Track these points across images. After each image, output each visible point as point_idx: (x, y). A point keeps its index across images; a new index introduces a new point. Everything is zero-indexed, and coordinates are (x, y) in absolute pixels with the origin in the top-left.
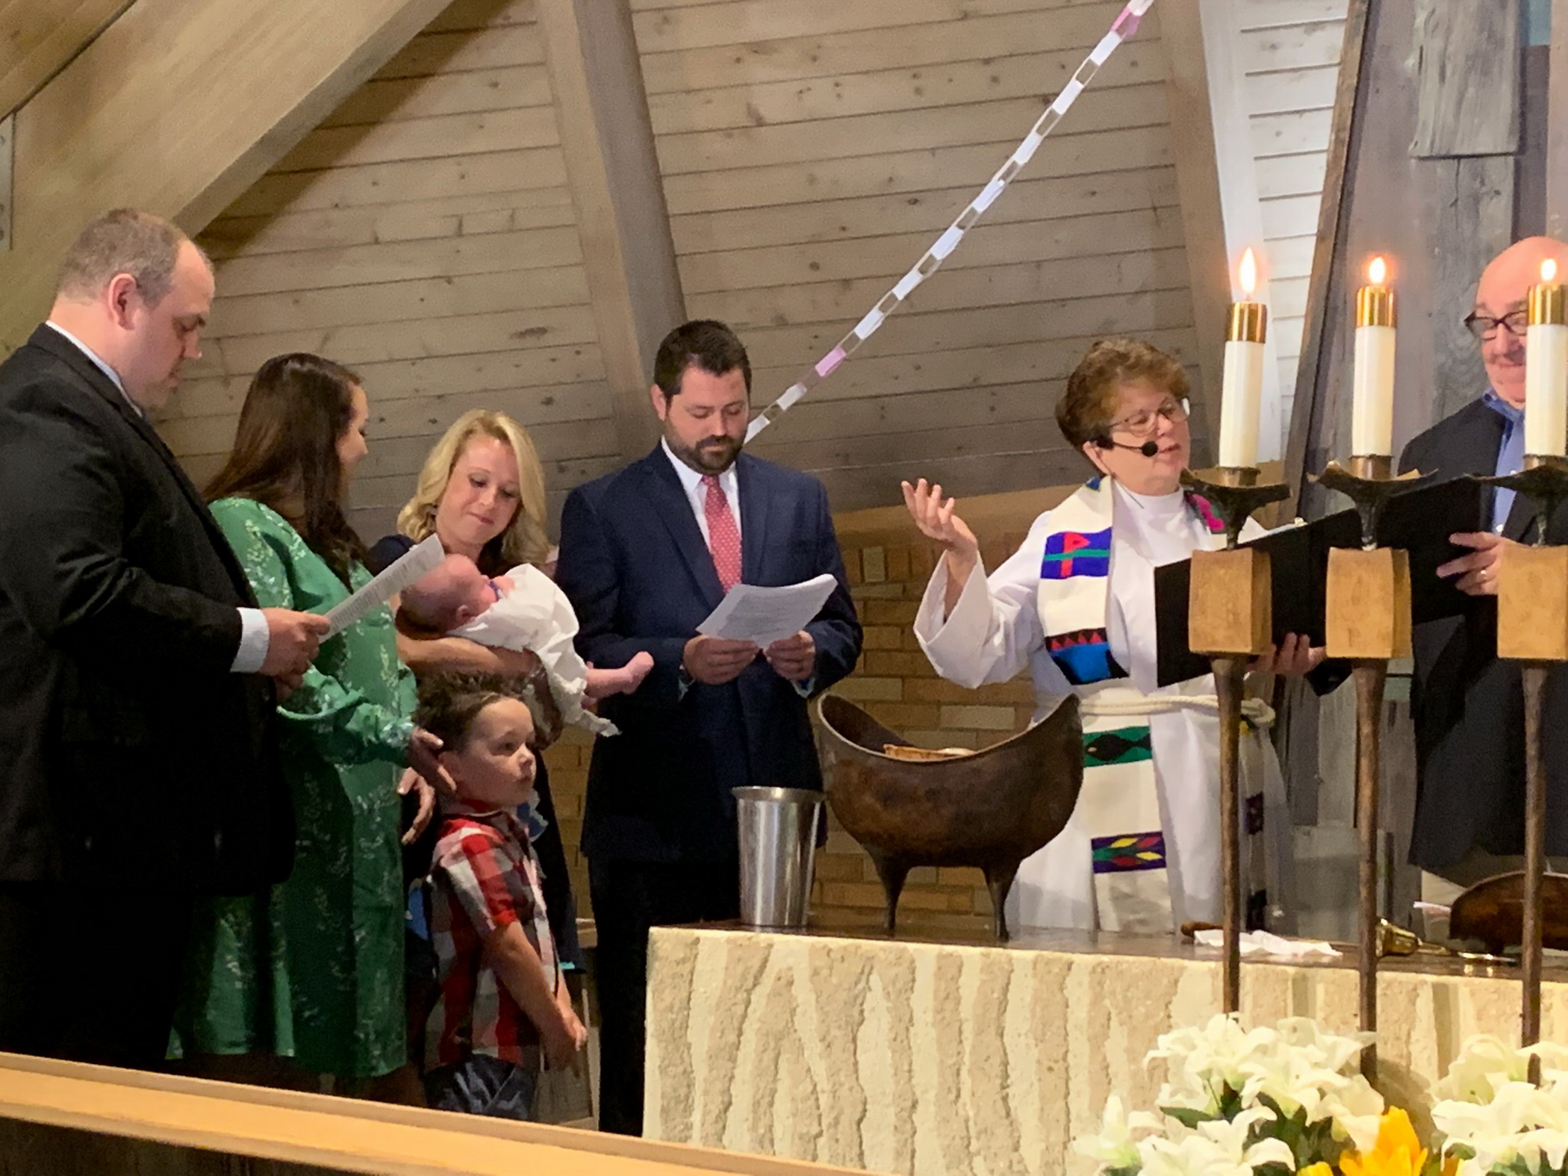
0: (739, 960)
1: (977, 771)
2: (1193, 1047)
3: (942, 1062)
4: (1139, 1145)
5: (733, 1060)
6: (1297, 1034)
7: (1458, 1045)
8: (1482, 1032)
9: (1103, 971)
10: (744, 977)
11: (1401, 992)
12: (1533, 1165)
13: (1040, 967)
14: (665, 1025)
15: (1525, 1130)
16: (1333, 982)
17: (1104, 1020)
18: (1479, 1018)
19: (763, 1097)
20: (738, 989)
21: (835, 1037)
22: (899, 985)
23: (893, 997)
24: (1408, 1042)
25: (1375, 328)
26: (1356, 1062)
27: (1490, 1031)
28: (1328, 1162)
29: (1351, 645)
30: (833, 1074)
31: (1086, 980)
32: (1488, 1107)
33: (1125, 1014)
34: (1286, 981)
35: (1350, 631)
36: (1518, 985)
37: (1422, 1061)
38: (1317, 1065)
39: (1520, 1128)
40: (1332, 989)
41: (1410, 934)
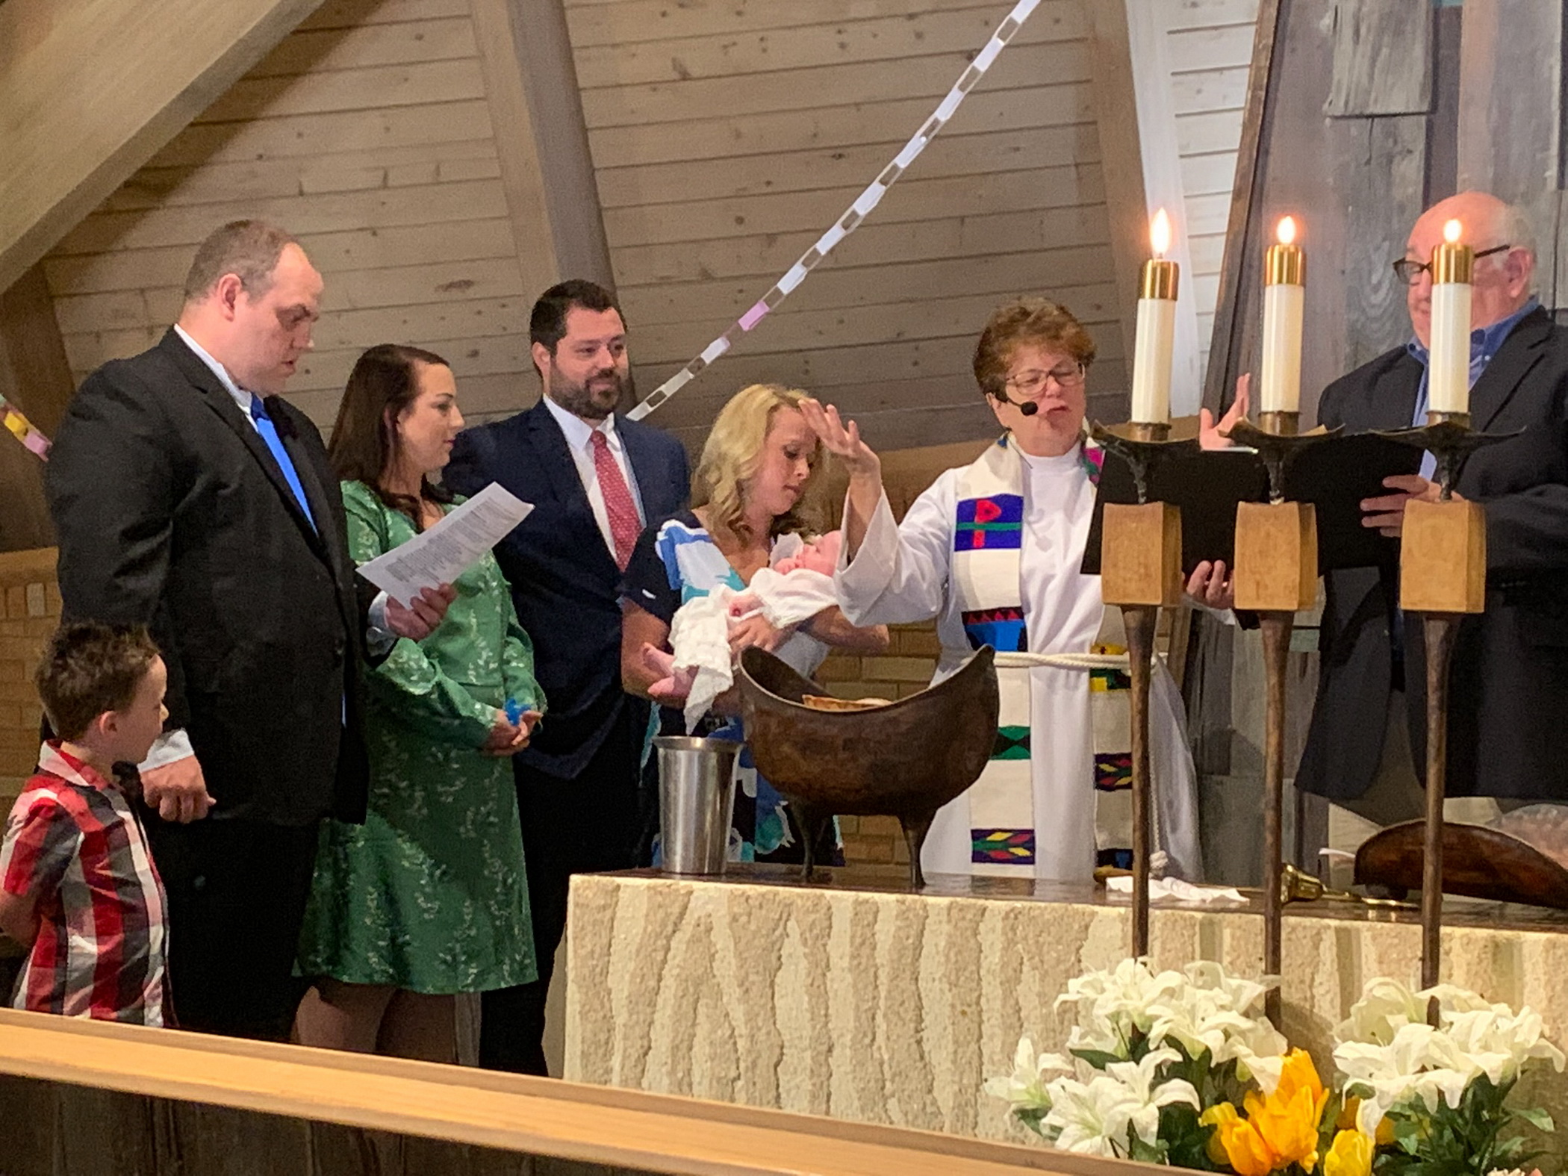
0: (660, 906)
1: (894, 721)
2: (1103, 991)
3: (857, 1007)
4: (1048, 1086)
5: (652, 1004)
6: (1205, 978)
7: (1360, 987)
8: (1384, 975)
9: (1016, 918)
10: (664, 925)
11: (1305, 937)
12: (1432, 1106)
13: (954, 912)
14: (586, 971)
15: (1424, 1069)
16: (1240, 927)
17: (1015, 965)
18: (1381, 962)
19: (682, 1041)
20: (658, 936)
21: (753, 983)
22: (815, 932)
23: (810, 942)
24: (1311, 987)
25: (1284, 287)
26: (1261, 1005)
27: (1390, 975)
28: (1233, 1102)
29: (1258, 597)
30: (751, 1018)
31: (999, 925)
32: (1388, 1048)
33: (1037, 958)
34: (1194, 926)
35: (1258, 584)
36: (1419, 928)
37: (1325, 1004)
38: (1222, 1007)
39: (1418, 1068)
40: (1238, 933)
41: (1316, 880)
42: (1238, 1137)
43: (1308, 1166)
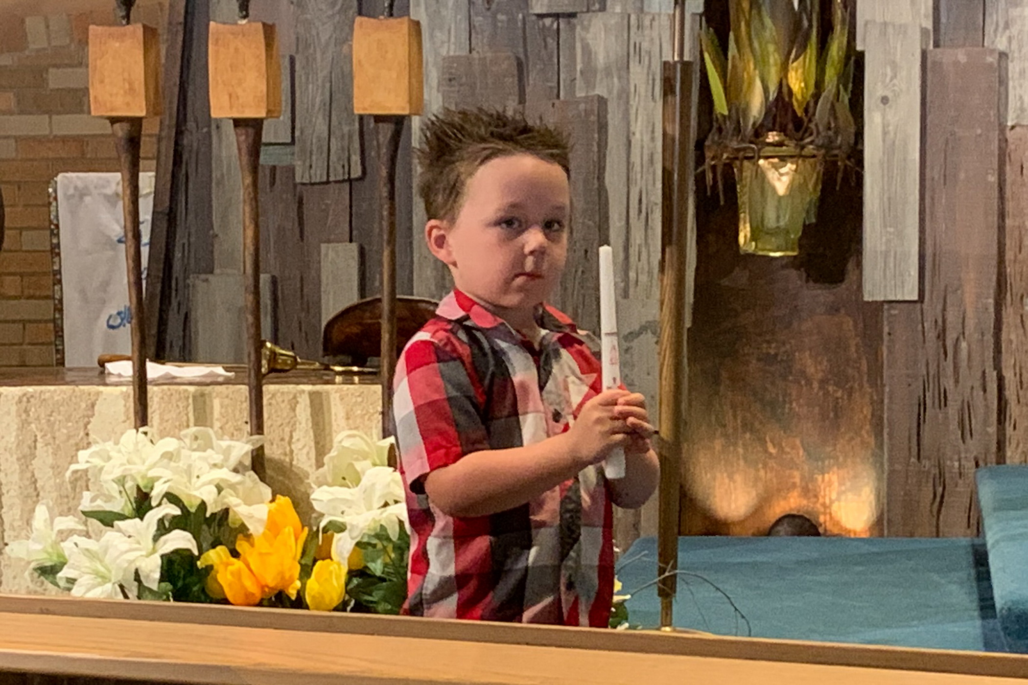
2: (109, 458)
4: (62, 544)
6: (199, 441)
7: (331, 441)
8: (351, 429)
9: (28, 401)
11: (283, 401)
12: (394, 534)
15: (386, 505)
16: (227, 397)
17: (30, 442)
18: (348, 419)
24: (290, 443)
26: (248, 462)
27: (356, 428)
28: (227, 546)
29: (231, 107)
31: (14, 408)
32: (357, 489)
33: (49, 435)
34: (188, 397)
35: (230, 96)
36: (379, 387)
37: (302, 457)
38: (215, 465)
39: (382, 503)
40: (227, 401)
41: (291, 353)
42: (232, 574)
43: (293, 594)
